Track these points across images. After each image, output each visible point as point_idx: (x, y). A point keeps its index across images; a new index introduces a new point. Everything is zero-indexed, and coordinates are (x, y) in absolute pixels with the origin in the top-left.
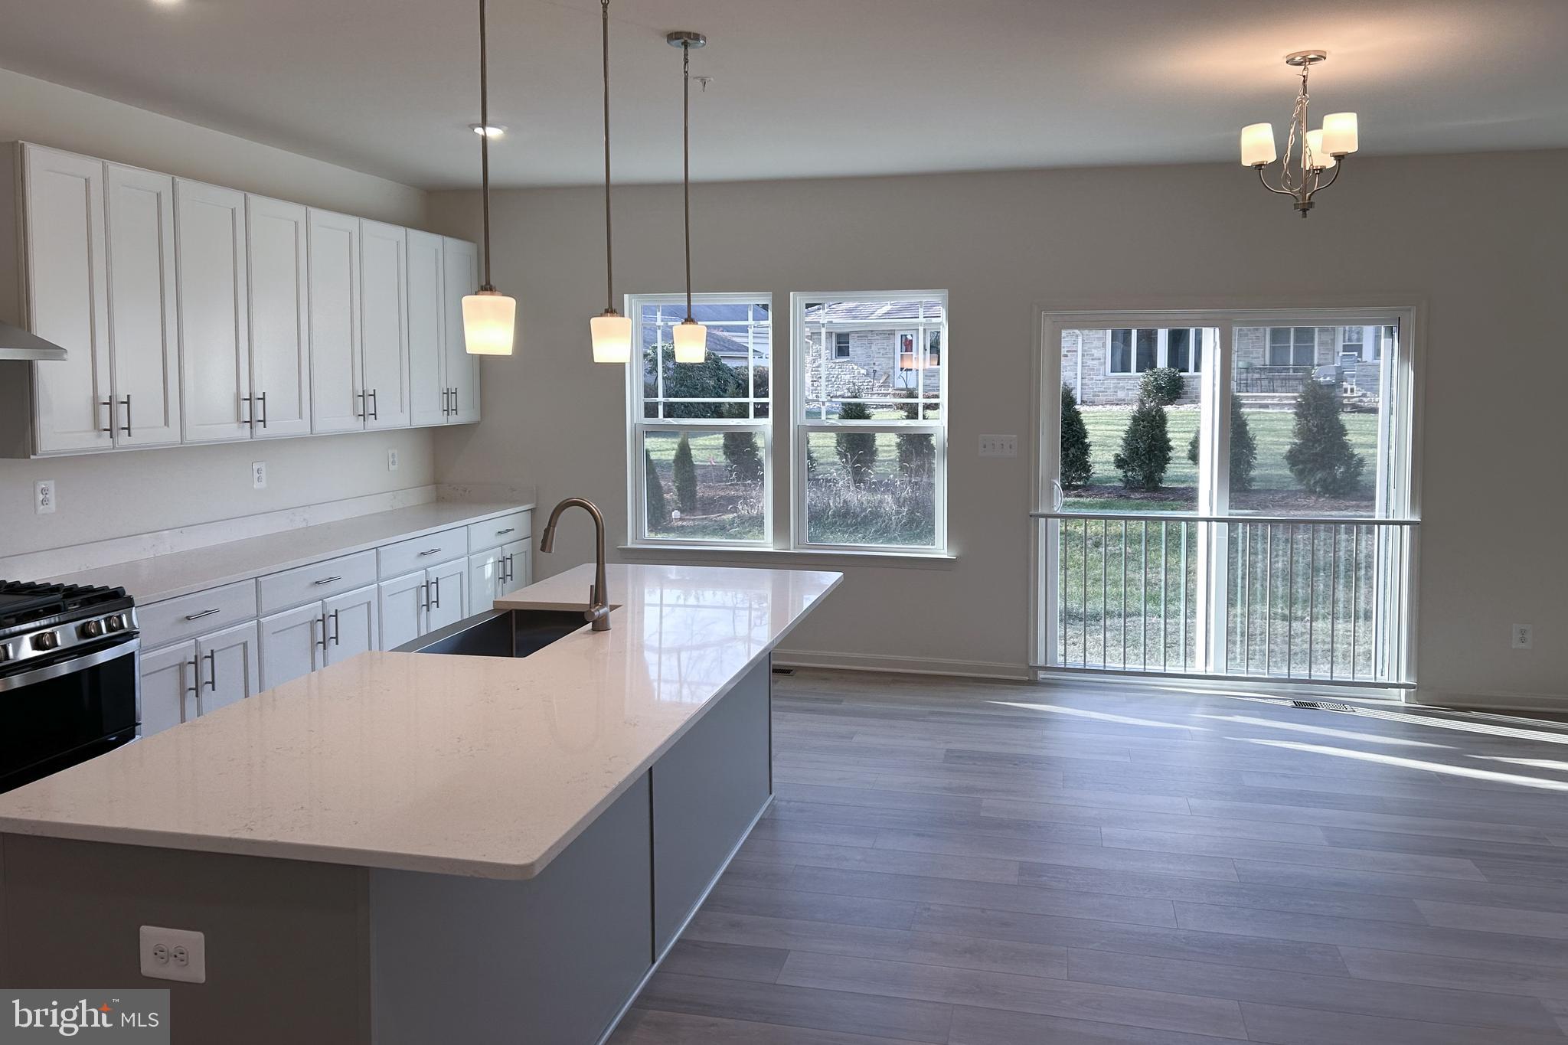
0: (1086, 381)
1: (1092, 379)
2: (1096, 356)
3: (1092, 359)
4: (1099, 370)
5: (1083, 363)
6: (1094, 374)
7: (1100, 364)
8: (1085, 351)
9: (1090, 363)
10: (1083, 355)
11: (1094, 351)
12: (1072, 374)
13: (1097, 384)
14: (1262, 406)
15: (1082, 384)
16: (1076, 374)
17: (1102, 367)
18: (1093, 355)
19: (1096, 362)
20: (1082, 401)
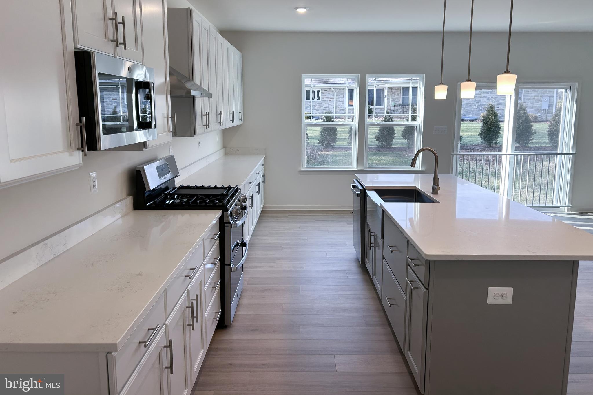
0: (337, 110)
1: (340, 109)
2: (341, 100)
3: (340, 102)
4: (342, 106)
5: (336, 103)
6: (340, 107)
7: (342, 104)
8: (337, 99)
9: (339, 103)
10: (336, 100)
11: (340, 99)
12: (332, 107)
13: (341, 111)
14: (401, 118)
15: (336, 111)
16: (334, 107)
17: (343, 105)
18: (340, 100)
19: (341, 103)
20: (336, 117)
